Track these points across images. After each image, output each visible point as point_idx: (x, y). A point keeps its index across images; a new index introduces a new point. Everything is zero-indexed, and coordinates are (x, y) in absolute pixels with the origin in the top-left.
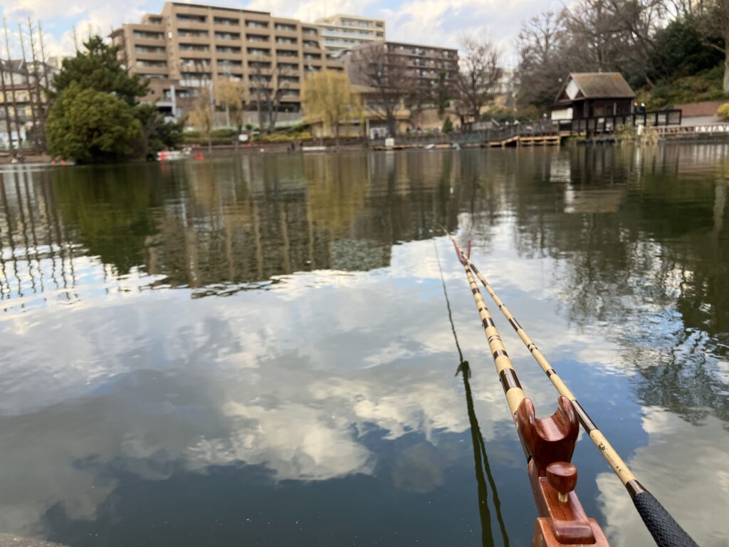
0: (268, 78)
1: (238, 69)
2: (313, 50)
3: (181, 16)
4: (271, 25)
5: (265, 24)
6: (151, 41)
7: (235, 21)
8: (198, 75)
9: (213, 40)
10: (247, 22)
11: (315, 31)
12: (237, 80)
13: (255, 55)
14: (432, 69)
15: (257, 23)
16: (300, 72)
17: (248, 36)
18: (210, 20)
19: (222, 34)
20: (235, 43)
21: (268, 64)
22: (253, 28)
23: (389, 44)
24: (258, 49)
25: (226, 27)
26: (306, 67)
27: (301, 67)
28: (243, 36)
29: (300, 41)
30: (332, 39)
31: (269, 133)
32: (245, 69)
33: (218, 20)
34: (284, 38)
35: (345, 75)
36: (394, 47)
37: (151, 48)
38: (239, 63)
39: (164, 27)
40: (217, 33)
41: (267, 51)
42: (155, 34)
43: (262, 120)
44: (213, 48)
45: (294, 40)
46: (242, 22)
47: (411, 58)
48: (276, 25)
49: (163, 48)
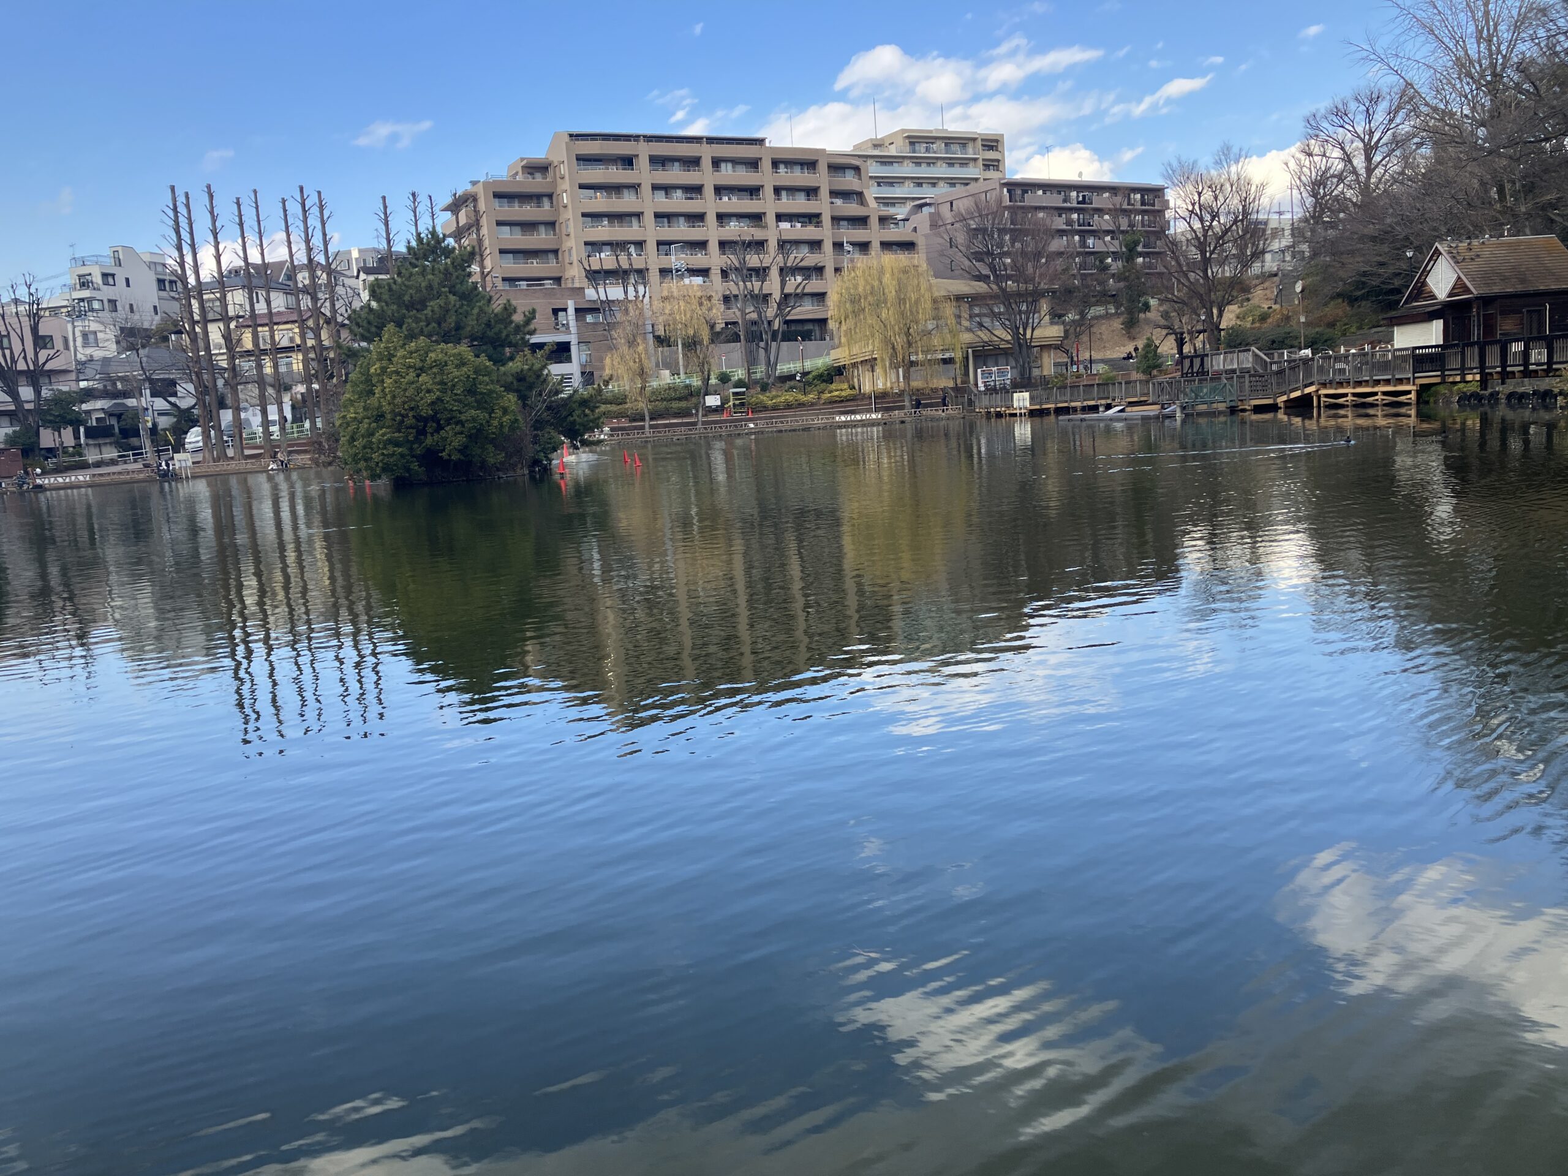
0: (761, 273)
1: (699, 260)
2: (852, 209)
3: (584, 160)
4: (766, 165)
5: (753, 164)
6: (527, 212)
7: (693, 162)
8: (619, 275)
9: (651, 203)
10: (716, 163)
11: (857, 169)
12: (698, 280)
13: (734, 230)
14: (1108, 232)
15: (735, 162)
16: (826, 257)
17: (719, 190)
18: (643, 162)
19: (667, 189)
20: (693, 206)
21: (759, 245)
22: (729, 175)
23: (1013, 187)
24: (740, 216)
25: (676, 175)
26: (838, 246)
27: (828, 246)
28: (709, 191)
29: (824, 193)
30: (890, 182)
31: (765, 388)
32: (715, 259)
33: (659, 161)
34: (792, 190)
35: (919, 259)
36: (1025, 192)
37: (528, 226)
38: (701, 245)
39: (554, 183)
40: (655, 187)
41: (756, 218)
42: (536, 198)
43: (751, 361)
44: (649, 218)
45: (811, 192)
46: (707, 163)
47: (1060, 211)
48: (775, 164)
49: (551, 225)
